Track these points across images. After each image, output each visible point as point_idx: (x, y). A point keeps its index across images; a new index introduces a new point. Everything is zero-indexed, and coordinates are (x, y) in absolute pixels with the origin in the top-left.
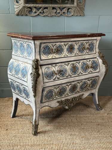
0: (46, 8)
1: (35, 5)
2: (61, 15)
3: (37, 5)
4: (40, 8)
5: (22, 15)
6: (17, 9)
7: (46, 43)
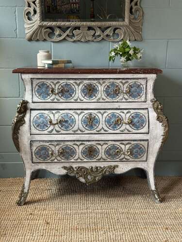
0: (78, 28)
1: (58, 23)
2: (103, 39)
3: (63, 23)
4: (68, 28)
5: (38, 40)
6: (29, 30)
7: (42, 79)
